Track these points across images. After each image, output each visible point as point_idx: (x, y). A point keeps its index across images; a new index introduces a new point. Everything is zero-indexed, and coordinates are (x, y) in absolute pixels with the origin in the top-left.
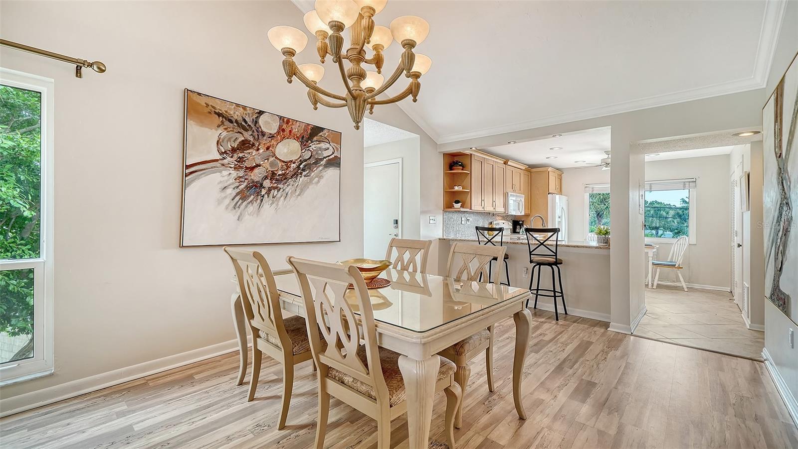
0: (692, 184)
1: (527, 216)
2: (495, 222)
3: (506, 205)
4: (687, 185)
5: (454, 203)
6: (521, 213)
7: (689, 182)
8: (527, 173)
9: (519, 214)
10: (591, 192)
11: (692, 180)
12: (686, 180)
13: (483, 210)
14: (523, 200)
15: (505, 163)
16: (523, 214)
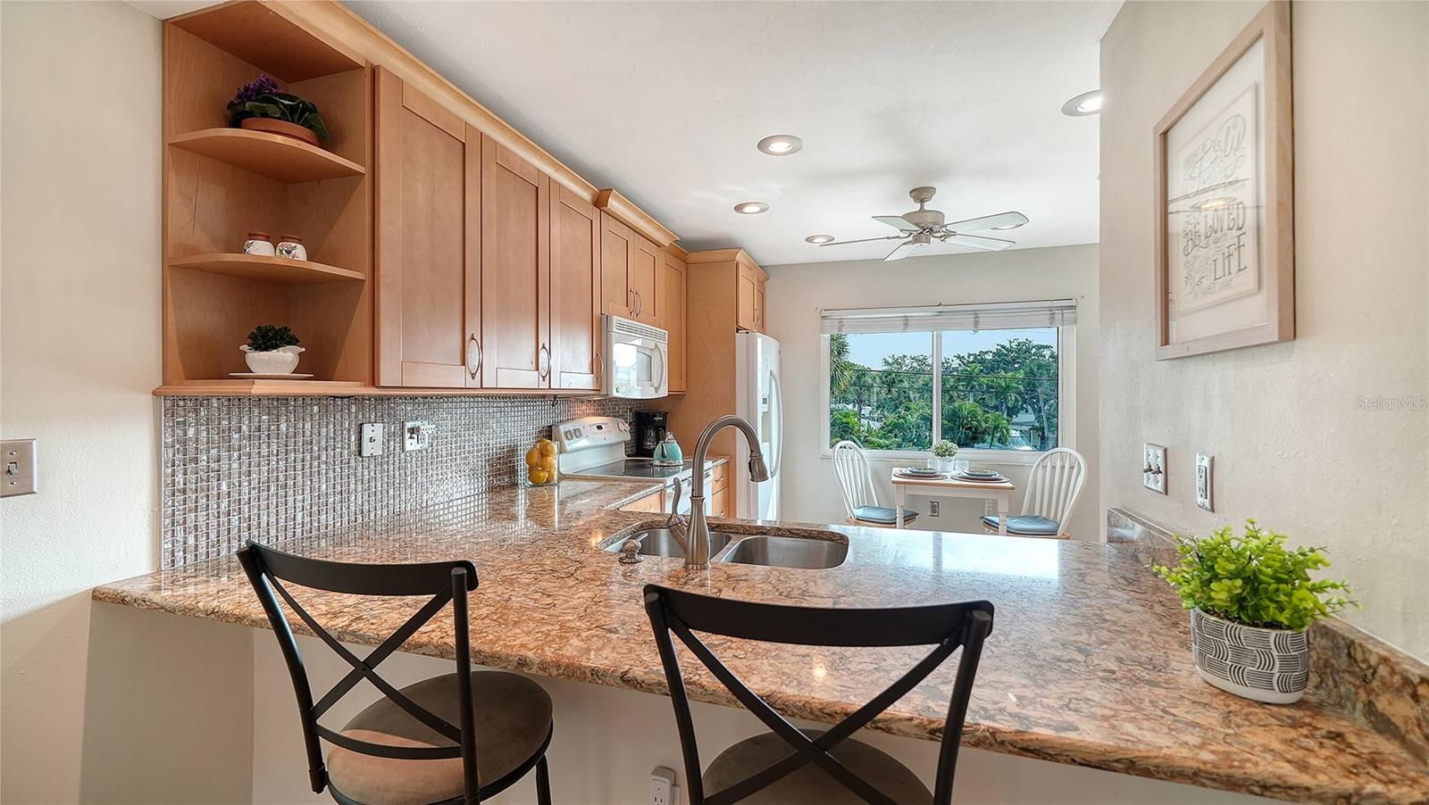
0: (1068, 314)
1: (675, 397)
2: (563, 428)
3: (600, 364)
4: (1058, 316)
5: (245, 347)
6: (657, 390)
7: (1062, 308)
8: (673, 262)
9: (651, 394)
10: (835, 332)
11: (1068, 303)
12: (1056, 304)
13: (476, 383)
14: (664, 347)
15: (599, 202)
16: (664, 393)
